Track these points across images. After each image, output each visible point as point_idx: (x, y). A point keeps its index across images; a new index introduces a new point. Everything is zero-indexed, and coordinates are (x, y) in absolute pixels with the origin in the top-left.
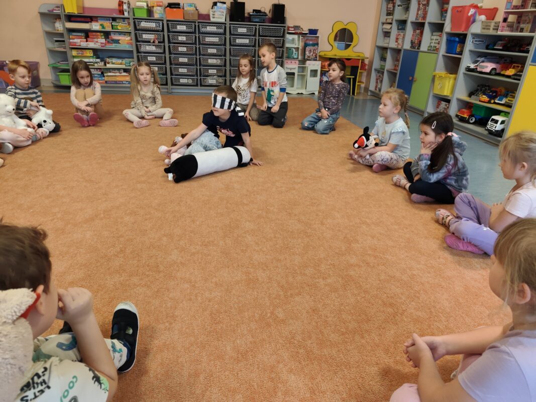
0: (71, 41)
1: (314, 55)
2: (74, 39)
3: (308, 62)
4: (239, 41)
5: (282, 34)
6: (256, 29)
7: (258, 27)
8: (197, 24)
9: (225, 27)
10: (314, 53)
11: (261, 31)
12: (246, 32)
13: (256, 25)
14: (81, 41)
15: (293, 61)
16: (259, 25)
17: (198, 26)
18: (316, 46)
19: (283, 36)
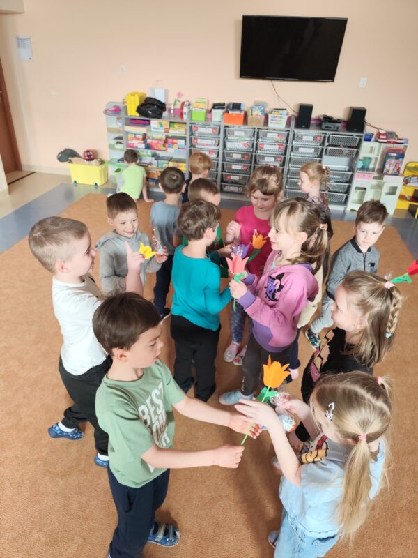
1: (396, 169)
2: (132, 140)
3: (386, 177)
4: (301, 150)
5: (356, 145)
6: (325, 137)
7: (327, 136)
8: (256, 130)
9: (288, 134)
10: (396, 167)
11: (331, 140)
13: (326, 133)
14: (138, 143)
15: (367, 175)
16: (330, 134)
17: (258, 132)
18: (401, 159)
19: (358, 147)
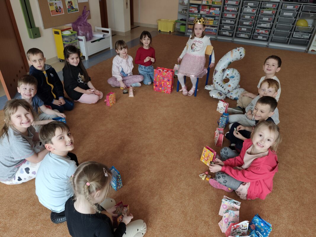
0: (190, 9)
2: (192, 8)
4: (285, 14)
6: (300, 6)
8: (261, 2)
9: (279, 5)
11: (304, 8)
12: (292, 8)
13: (301, 4)
14: (195, 10)
16: (303, 5)
